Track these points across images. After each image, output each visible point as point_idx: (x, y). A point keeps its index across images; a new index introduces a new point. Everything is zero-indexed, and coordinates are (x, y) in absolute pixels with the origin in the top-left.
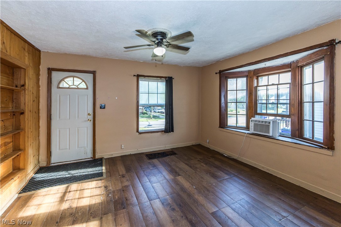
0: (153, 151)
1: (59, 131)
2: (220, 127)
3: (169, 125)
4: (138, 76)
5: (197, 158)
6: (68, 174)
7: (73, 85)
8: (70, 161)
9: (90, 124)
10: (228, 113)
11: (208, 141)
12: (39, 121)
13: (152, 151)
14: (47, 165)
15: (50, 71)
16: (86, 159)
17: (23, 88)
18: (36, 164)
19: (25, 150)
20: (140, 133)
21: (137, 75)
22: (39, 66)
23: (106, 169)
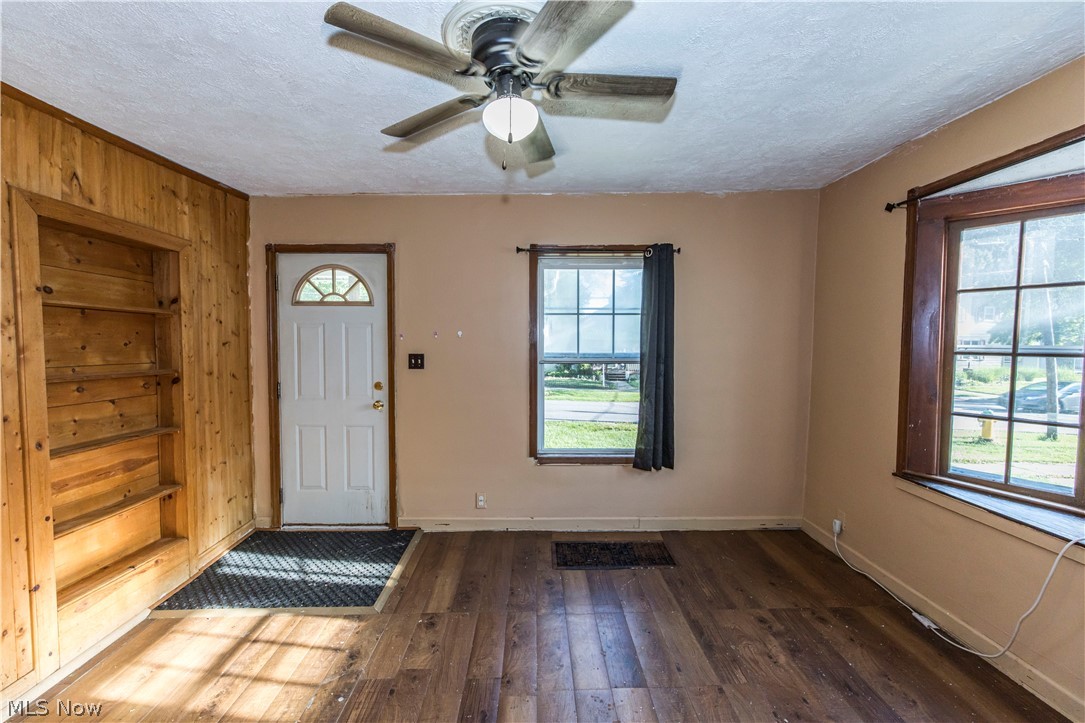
0: (588, 533)
1: (300, 432)
2: (901, 473)
3: (651, 437)
4: (535, 252)
5: (759, 607)
6: (297, 569)
7: (334, 293)
8: (330, 525)
9: (380, 418)
10: (955, 410)
11: (837, 528)
12: (249, 401)
13: (586, 530)
14: (271, 527)
15: (273, 251)
16: (372, 525)
17: (173, 307)
18: (240, 523)
19: (186, 484)
20: (542, 461)
21: (532, 245)
22: (246, 240)
23: (403, 576)
